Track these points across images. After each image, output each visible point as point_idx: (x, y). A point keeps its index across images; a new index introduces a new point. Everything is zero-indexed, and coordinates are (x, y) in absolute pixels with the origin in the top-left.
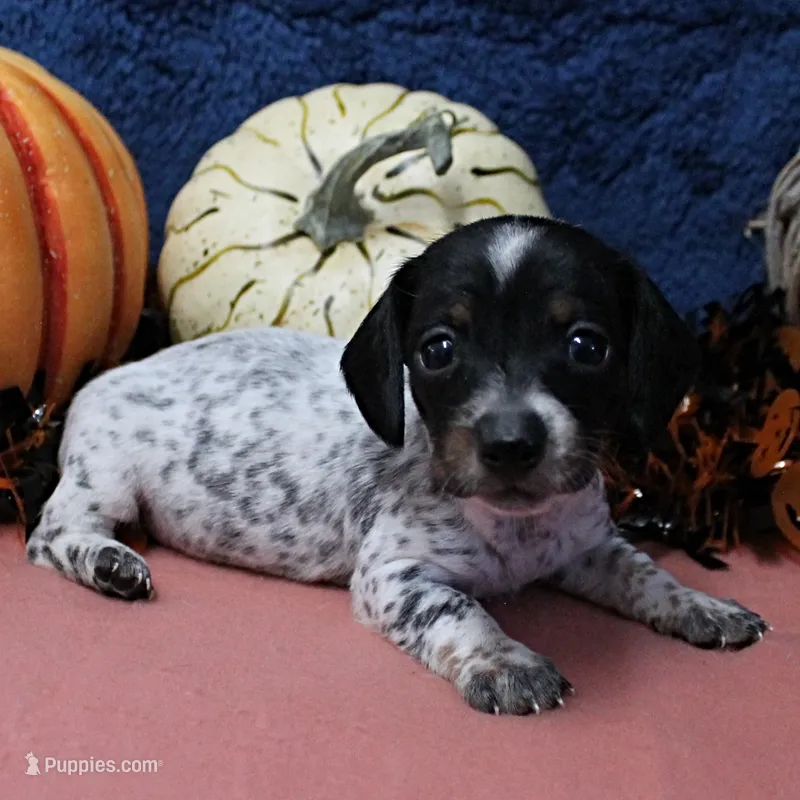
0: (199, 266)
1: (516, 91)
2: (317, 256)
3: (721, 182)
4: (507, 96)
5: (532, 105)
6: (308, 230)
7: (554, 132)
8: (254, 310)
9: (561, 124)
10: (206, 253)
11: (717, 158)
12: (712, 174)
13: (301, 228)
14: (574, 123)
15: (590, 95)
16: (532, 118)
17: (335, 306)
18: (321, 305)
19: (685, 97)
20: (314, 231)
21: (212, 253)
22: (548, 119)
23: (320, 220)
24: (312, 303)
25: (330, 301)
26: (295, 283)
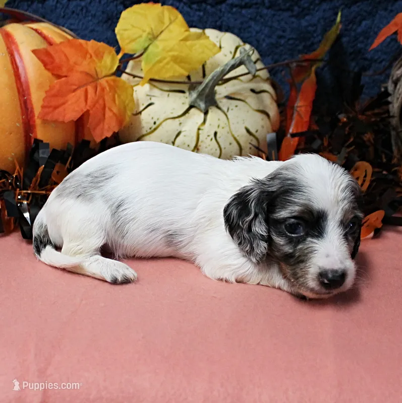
0: (152, 129)
1: (284, 31)
2: (202, 115)
3: (370, 66)
4: (280, 33)
5: (291, 36)
6: (196, 105)
7: (300, 47)
8: (184, 144)
9: (303, 44)
10: (155, 123)
11: (369, 56)
12: (367, 63)
13: (193, 104)
14: (309, 43)
15: (315, 31)
16: (291, 42)
17: (218, 135)
18: (212, 136)
19: (355, 30)
20: (199, 105)
21: (158, 123)
22: (297, 42)
23: (201, 100)
24: (208, 136)
25: (216, 134)
26: (199, 129)
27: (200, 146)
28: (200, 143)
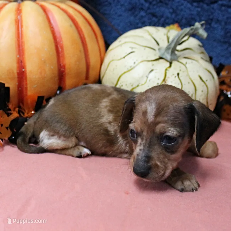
0: (132, 67)
6: (164, 57)
8: (156, 77)
13: (161, 56)
17: (180, 75)
18: (176, 75)
20: (166, 57)
23: (168, 53)
24: (173, 74)
25: (178, 74)
26: (166, 70)
27: (167, 80)
28: (166, 78)
